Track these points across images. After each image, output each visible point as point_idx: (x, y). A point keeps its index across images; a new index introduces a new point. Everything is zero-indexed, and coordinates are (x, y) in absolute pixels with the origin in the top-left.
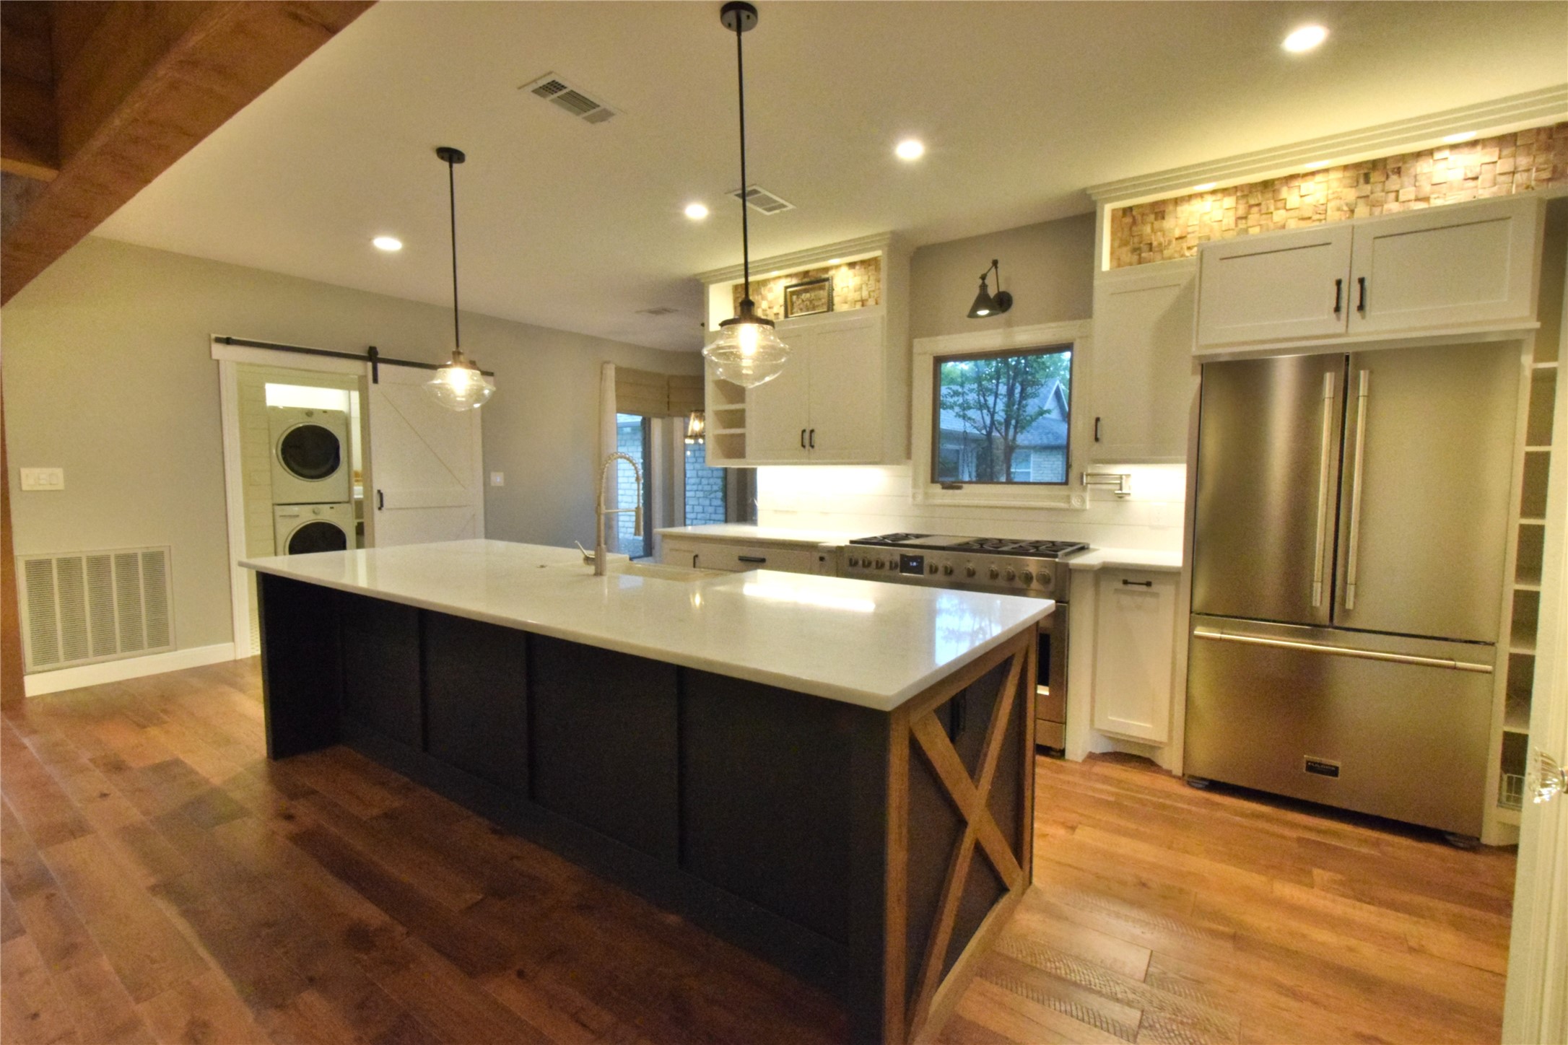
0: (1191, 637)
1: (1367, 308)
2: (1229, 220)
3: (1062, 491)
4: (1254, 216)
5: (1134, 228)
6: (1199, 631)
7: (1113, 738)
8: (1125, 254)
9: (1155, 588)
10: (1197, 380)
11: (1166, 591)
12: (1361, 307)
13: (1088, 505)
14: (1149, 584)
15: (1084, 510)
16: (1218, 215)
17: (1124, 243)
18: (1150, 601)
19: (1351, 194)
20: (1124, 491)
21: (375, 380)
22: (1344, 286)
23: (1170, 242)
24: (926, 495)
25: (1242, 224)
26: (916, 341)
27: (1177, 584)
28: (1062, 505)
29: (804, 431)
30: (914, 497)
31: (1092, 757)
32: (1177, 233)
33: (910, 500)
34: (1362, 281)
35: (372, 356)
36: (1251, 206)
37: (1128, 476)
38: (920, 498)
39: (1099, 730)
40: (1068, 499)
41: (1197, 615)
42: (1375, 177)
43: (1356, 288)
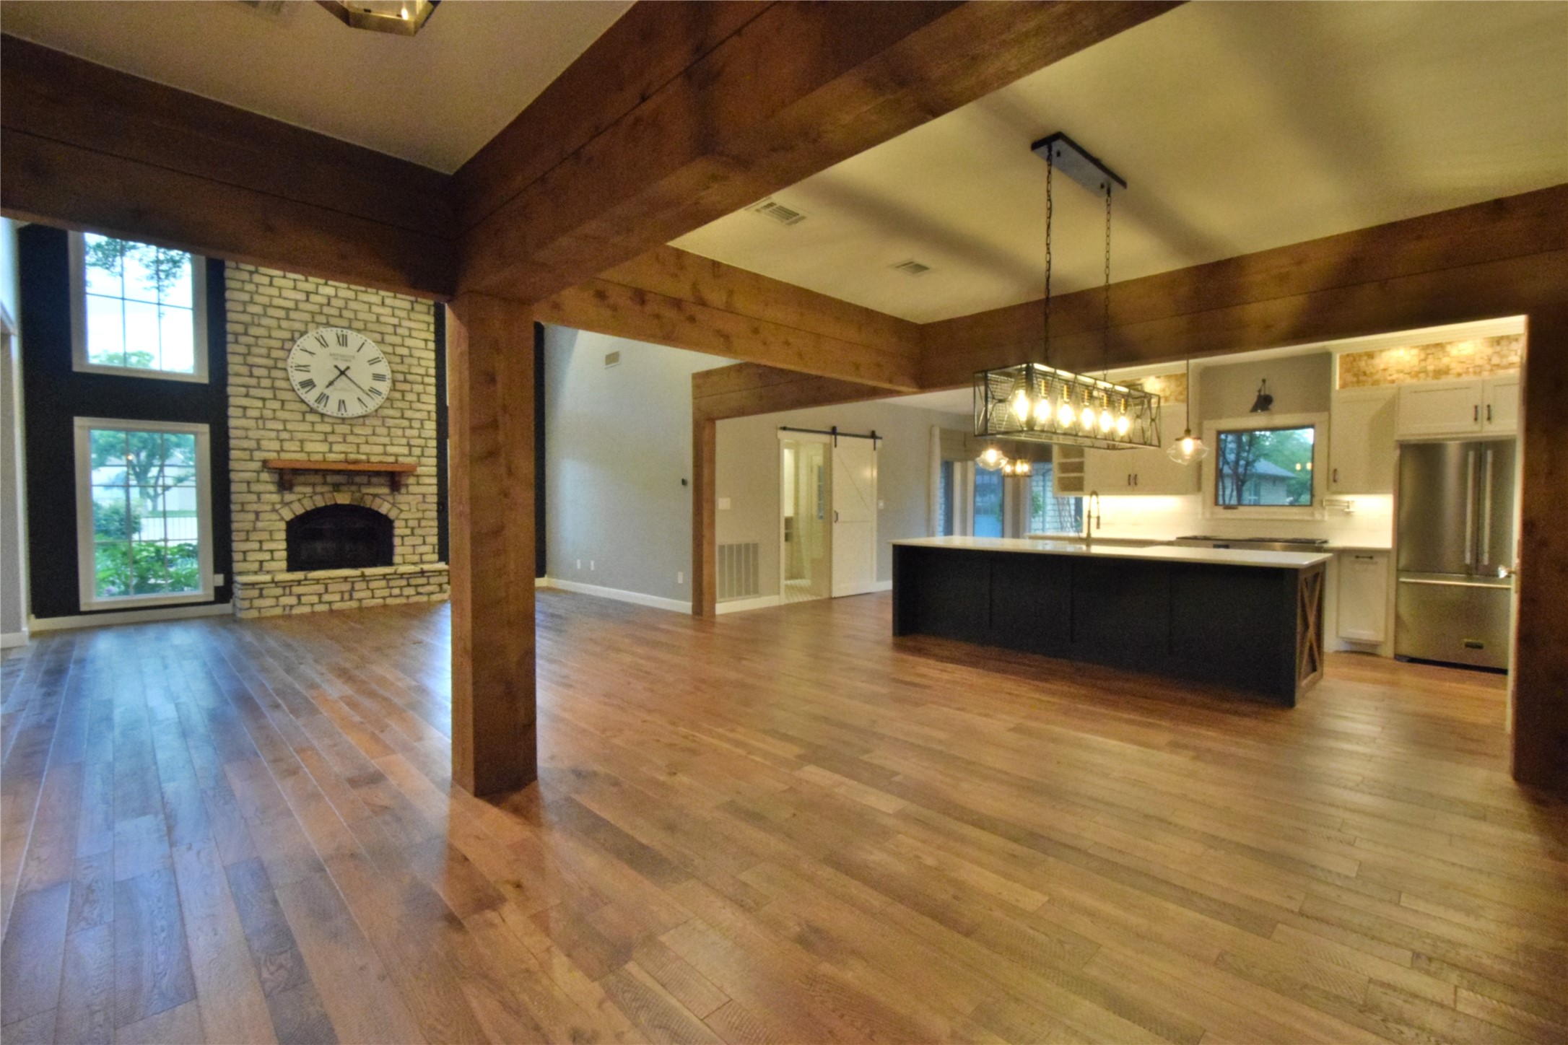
0: (1398, 583)
1: (1492, 419)
2: (1415, 361)
3: (1308, 510)
4: (1430, 359)
5: (1355, 364)
6: (1403, 579)
7: (1352, 642)
8: (1349, 378)
9: (1375, 559)
10: (1398, 452)
11: (1382, 561)
12: (1489, 419)
13: (1326, 518)
14: (1371, 558)
15: (1324, 521)
16: (1407, 358)
17: (1348, 371)
18: (1372, 567)
19: (1489, 351)
20: (1351, 510)
21: (836, 446)
22: (1479, 409)
23: (1377, 372)
24: (1213, 513)
25: (1423, 364)
26: (1205, 422)
27: (1388, 557)
28: (1309, 518)
29: (1130, 476)
30: (1203, 513)
31: (1338, 652)
32: (1382, 366)
33: (1200, 516)
34: (1489, 406)
35: (834, 432)
36: (1428, 354)
37: (1353, 502)
38: (1208, 515)
39: (1342, 638)
40: (1313, 514)
41: (1400, 572)
42: (1503, 343)
43: (1485, 412)
